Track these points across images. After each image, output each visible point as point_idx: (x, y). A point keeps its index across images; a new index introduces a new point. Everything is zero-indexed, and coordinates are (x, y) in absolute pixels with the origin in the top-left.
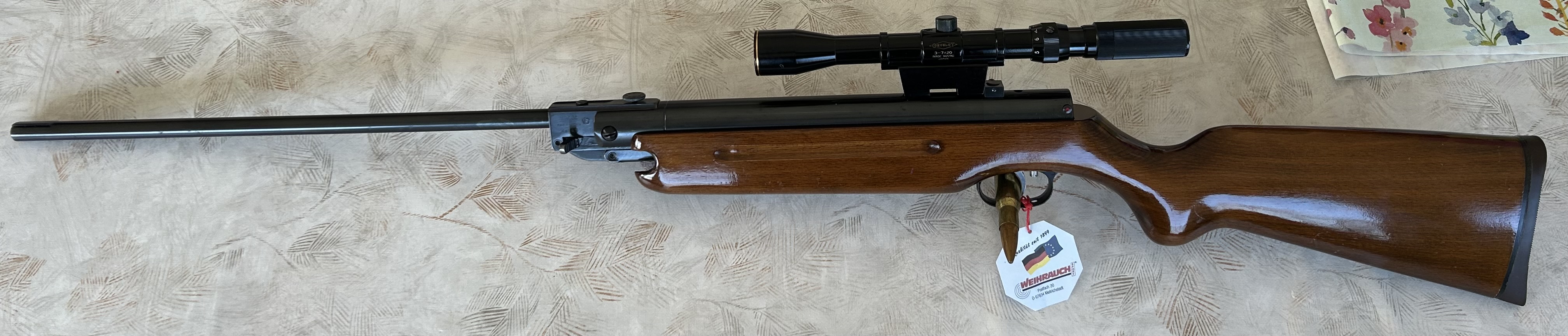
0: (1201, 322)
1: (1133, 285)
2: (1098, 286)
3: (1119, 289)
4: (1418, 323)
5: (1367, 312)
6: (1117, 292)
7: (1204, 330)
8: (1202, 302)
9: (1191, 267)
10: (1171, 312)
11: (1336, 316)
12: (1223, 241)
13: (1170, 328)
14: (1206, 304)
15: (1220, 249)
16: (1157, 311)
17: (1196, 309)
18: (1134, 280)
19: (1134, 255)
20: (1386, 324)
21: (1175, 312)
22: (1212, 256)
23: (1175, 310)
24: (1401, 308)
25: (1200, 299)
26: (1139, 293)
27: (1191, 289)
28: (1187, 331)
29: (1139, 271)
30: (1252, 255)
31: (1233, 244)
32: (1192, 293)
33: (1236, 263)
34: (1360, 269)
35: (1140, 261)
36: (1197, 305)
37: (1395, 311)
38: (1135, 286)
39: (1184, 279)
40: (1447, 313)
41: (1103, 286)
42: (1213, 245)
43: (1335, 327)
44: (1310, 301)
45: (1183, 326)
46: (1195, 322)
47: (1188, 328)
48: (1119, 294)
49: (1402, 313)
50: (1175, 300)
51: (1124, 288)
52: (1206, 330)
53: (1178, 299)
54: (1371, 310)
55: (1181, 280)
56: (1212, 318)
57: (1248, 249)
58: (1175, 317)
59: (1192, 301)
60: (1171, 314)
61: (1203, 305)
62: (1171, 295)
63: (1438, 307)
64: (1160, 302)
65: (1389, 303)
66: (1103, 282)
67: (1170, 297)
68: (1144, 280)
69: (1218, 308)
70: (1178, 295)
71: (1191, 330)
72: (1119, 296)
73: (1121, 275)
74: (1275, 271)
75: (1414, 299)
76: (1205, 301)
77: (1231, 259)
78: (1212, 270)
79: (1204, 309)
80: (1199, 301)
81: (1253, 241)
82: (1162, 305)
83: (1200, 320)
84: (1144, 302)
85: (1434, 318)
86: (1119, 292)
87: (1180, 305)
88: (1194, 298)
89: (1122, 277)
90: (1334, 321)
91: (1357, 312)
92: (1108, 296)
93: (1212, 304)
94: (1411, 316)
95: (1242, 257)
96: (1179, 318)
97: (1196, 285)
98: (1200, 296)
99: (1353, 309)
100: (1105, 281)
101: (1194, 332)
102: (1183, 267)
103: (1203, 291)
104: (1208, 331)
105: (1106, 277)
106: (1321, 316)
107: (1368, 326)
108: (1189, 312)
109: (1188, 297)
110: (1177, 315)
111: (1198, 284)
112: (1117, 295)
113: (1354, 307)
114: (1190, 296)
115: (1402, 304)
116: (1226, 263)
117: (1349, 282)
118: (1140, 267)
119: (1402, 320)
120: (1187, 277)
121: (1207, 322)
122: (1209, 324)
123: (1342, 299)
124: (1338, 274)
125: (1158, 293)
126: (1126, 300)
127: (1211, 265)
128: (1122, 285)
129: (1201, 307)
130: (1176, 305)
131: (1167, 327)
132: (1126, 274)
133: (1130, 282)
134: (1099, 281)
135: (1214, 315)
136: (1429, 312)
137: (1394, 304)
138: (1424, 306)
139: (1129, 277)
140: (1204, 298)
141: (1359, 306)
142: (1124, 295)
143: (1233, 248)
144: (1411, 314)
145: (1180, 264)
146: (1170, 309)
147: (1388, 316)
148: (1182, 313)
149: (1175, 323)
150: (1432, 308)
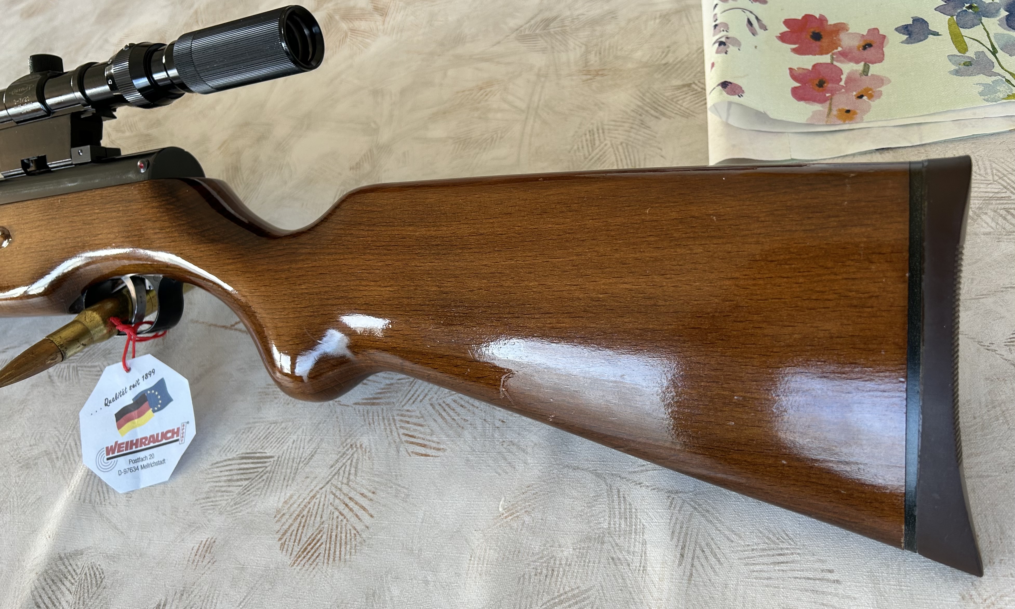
0: (334, 537)
1: (266, 467)
2: (220, 465)
3: (245, 471)
4: (726, 586)
5: (629, 552)
6: (239, 477)
7: (332, 552)
8: (351, 504)
9: (364, 446)
10: (298, 515)
11: (565, 553)
12: (430, 408)
13: (283, 541)
14: (356, 508)
15: (421, 421)
16: (278, 511)
17: (337, 513)
18: (272, 460)
19: (291, 423)
20: (656, 580)
21: (302, 517)
22: (402, 431)
23: (305, 513)
24: (698, 551)
25: (350, 498)
26: (269, 480)
27: (345, 481)
28: (306, 549)
29: (285, 448)
30: (466, 432)
31: (444, 414)
32: (345, 489)
33: (434, 445)
34: (642, 471)
35: (295, 433)
36: (342, 507)
37: (682, 556)
38: (269, 469)
39: (344, 464)
40: (797, 574)
41: (227, 465)
42: (413, 414)
43: (555, 573)
44: (527, 519)
45: (304, 539)
46: (324, 536)
47: (310, 544)
48: (241, 480)
49: (696, 563)
50: (314, 497)
51: (252, 471)
52: (335, 552)
53: (318, 496)
54: (637, 550)
55: (338, 466)
56: (353, 532)
57: (462, 423)
58: (300, 522)
59: (337, 501)
60: (296, 519)
61: (351, 510)
62: (313, 487)
63: (781, 559)
64: (291, 497)
65: (675, 539)
66: (229, 460)
67: (308, 491)
68: (286, 461)
69: (372, 516)
70: (321, 489)
71: (312, 548)
72: (239, 483)
73: (259, 451)
74: (491, 462)
75: (733, 537)
76: (356, 503)
77: (429, 437)
78: (393, 452)
79: (349, 515)
80: (347, 501)
81: (476, 411)
82: (292, 502)
83: (334, 534)
84: (268, 494)
85: (765, 582)
86: (242, 477)
87: (317, 505)
88: (342, 497)
89: (258, 455)
90: (558, 562)
91: (609, 551)
92: (225, 481)
93: (364, 509)
94: (715, 571)
95: (448, 436)
96: (304, 526)
97: (356, 475)
98: (352, 495)
99: (603, 543)
100: (233, 459)
101: (315, 552)
102: (351, 445)
103: (362, 485)
104: (338, 553)
105: (237, 453)
106: (537, 550)
107: (620, 581)
108: (324, 519)
109: (334, 494)
110: (303, 521)
111: (359, 474)
112: (238, 480)
113: (606, 539)
114: (338, 493)
115: (703, 544)
116: (418, 444)
117: (615, 492)
118: (292, 440)
119: (691, 574)
120: (349, 461)
121: (344, 537)
122: (343, 542)
123: (589, 522)
124: (598, 476)
125: (295, 483)
126: (246, 489)
127: (393, 446)
128: (252, 466)
129: (346, 511)
130: (311, 505)
131: (280, 539)
132: (266, 451)
133: (265, 462)
134: (226, 458)
135: (360, 527)
136: (758, 568)
137: (684, 542)
138: (751, 554)
139: (268, 454)
140: (358, 498)
141: (616, 539)
142: (247, 482)
143: (440, 420)
144: (717, 567)
145: (349, 441)
146: (299, 510)
147: (664, 562)
148: (313, 518)
149: (295, 533)
150: (765, 560)
